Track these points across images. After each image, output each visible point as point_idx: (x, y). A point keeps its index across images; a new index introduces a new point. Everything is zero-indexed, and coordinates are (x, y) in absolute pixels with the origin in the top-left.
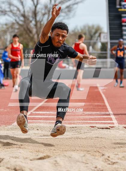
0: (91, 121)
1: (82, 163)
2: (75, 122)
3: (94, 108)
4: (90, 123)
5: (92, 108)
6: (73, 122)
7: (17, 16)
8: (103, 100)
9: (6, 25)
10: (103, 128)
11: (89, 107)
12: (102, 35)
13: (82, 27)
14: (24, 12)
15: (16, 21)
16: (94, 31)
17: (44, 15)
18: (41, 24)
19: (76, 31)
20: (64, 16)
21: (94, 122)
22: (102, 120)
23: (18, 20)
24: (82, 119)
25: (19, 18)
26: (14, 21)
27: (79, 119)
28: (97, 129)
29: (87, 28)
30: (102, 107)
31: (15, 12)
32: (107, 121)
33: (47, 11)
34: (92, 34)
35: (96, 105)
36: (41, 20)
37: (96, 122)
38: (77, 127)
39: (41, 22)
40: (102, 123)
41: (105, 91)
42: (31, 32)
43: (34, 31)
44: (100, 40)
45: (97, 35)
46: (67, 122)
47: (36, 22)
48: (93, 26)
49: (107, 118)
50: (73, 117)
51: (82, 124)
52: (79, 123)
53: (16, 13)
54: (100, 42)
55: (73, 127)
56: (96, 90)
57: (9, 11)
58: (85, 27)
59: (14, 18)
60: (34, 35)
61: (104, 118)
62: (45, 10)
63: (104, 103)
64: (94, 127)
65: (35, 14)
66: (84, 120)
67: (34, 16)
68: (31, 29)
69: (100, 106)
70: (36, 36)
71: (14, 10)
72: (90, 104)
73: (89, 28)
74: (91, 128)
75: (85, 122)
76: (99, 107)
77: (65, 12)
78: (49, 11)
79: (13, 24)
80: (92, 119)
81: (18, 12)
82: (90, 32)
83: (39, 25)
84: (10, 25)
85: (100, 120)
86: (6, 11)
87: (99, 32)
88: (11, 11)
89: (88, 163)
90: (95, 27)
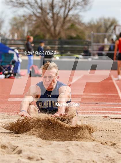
0: (104, 111)
1: (94, 152)
2: (89, 112)
3: (107, 99)
4: (104, 113)
5: (105, 99)
6: (86, 112)
7: (35, 8)
8: (117, 91)
9: (24, 16)
10: (115, 118)
11: (103, 98)
12: (117, 28)
13: (98, 20)
14: (42, 4)
15: (33, 12)
16: (109, 23)
17: (61, 7)
18: (57, 17)
19: (92, 23)
20: (80, 9)
21: (107, 112)
22: (115, 111)
23: (35, 12)
24: (96, 109)
25: (36, 10)
26: (32, 13)
27: (93, 109)
28: (110, 119)
29: (103, 21)
30: (115, 97)
31: (33, 4)
32: (119, 111)
33: (64, 4)
34: (108, 26)
35: (109, 96)
36: (58, 12)
37: (109, 112)
38: (90, 117)
39: (57, 14)
40: (114, 113)
41: (118, 82)
42: (48, 24)
43: (51, 23)
44: (115, 32)
45: (112, 28)
46: (81, 112)
47: (53, 14)
48: (109, 19)
49: (120, 108)
50: (87, 107)
51: (95, 114)
52: (93, 113)
53: (33, 6)
54: (115, 34)
55: (86, 117)
56: (110, 81)
57: (27, 4)
58: (100, 19)
59: (32, 10)
60: (51, 27)
61: (117, 108)
62: (62, 3)
63: (117, 93)
64: (106, 117)
65: (52, 6)
66: (98, 110)
67: (51, 8)
68: (48, 21)
69: (114, 96)
70: (52, 28)
71: (32, 2)
72: (104, 94)
73: (105, 20)
74: (104, 118)
75: (98, 112)
76: (113, 98)
77: (81, 5)
78: (66, 4)
79: (31, 16)
80: (106, 110)
81: (36, 5)
82: (105, 24)
83: (55, 17)
84: (28, 16)
85: (113, 110)
86: (24, 3)
87: (114, 24)
88: (29, 3)
89: (100, 153)
90: (111, 20)
